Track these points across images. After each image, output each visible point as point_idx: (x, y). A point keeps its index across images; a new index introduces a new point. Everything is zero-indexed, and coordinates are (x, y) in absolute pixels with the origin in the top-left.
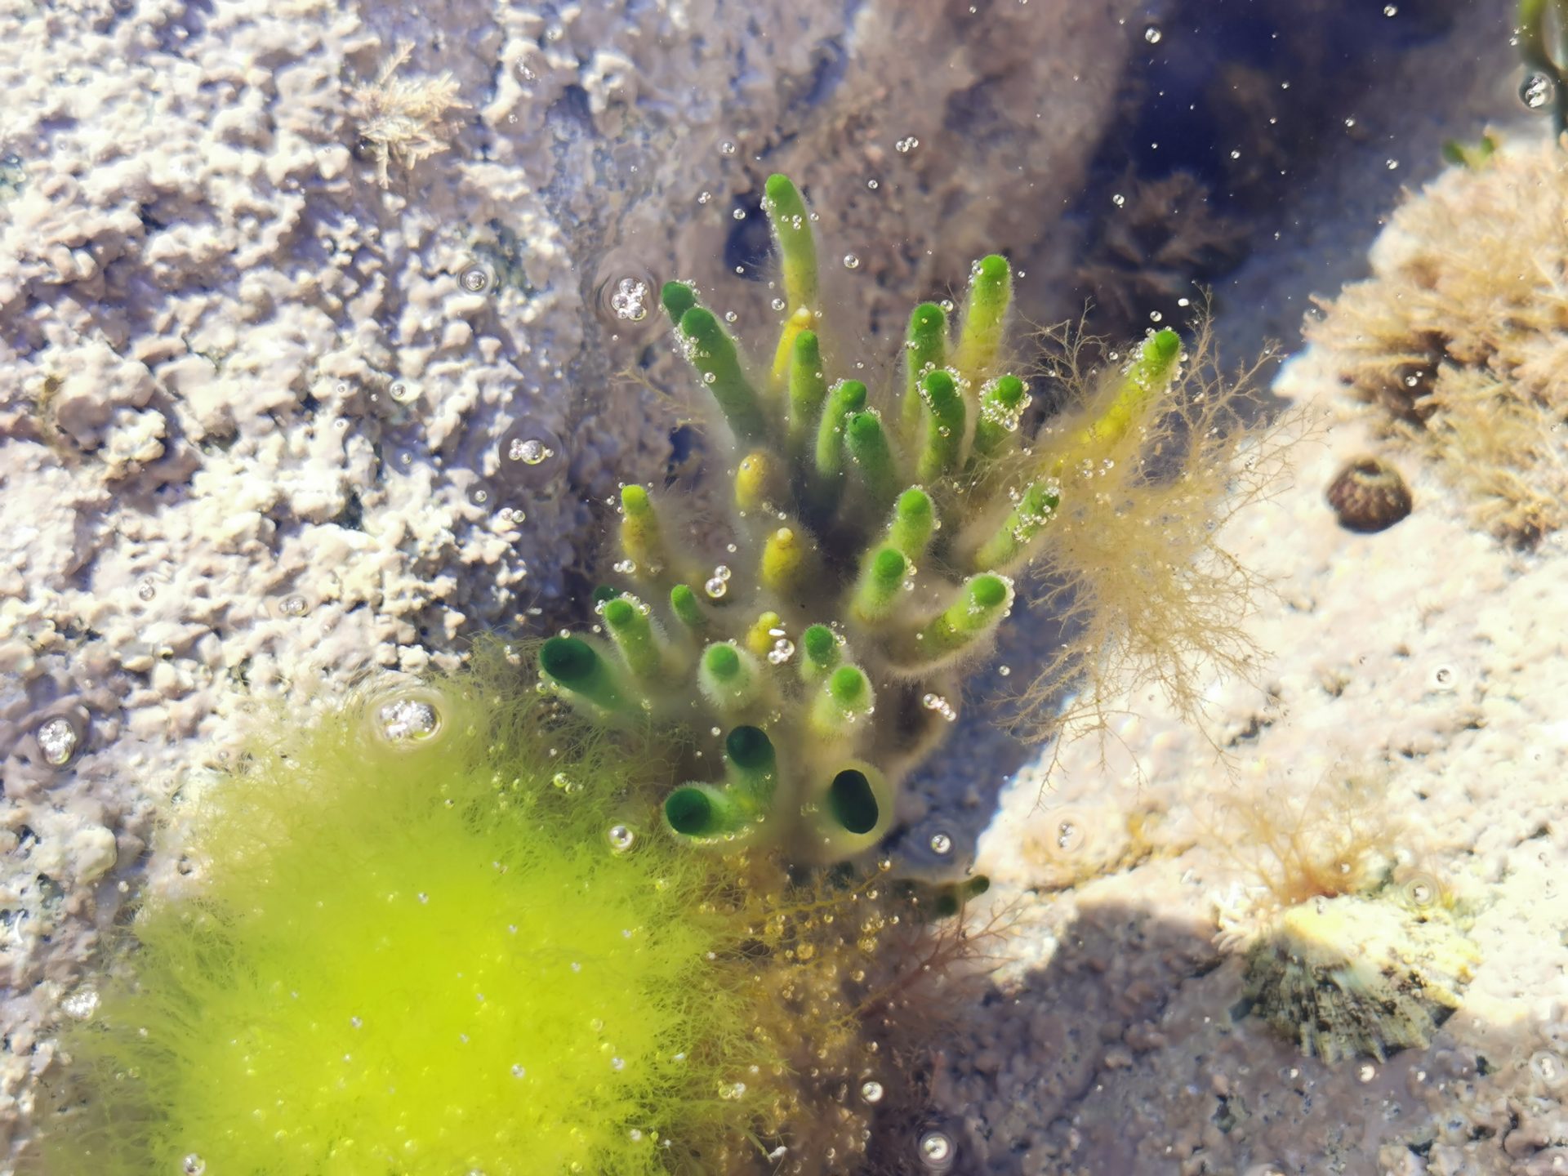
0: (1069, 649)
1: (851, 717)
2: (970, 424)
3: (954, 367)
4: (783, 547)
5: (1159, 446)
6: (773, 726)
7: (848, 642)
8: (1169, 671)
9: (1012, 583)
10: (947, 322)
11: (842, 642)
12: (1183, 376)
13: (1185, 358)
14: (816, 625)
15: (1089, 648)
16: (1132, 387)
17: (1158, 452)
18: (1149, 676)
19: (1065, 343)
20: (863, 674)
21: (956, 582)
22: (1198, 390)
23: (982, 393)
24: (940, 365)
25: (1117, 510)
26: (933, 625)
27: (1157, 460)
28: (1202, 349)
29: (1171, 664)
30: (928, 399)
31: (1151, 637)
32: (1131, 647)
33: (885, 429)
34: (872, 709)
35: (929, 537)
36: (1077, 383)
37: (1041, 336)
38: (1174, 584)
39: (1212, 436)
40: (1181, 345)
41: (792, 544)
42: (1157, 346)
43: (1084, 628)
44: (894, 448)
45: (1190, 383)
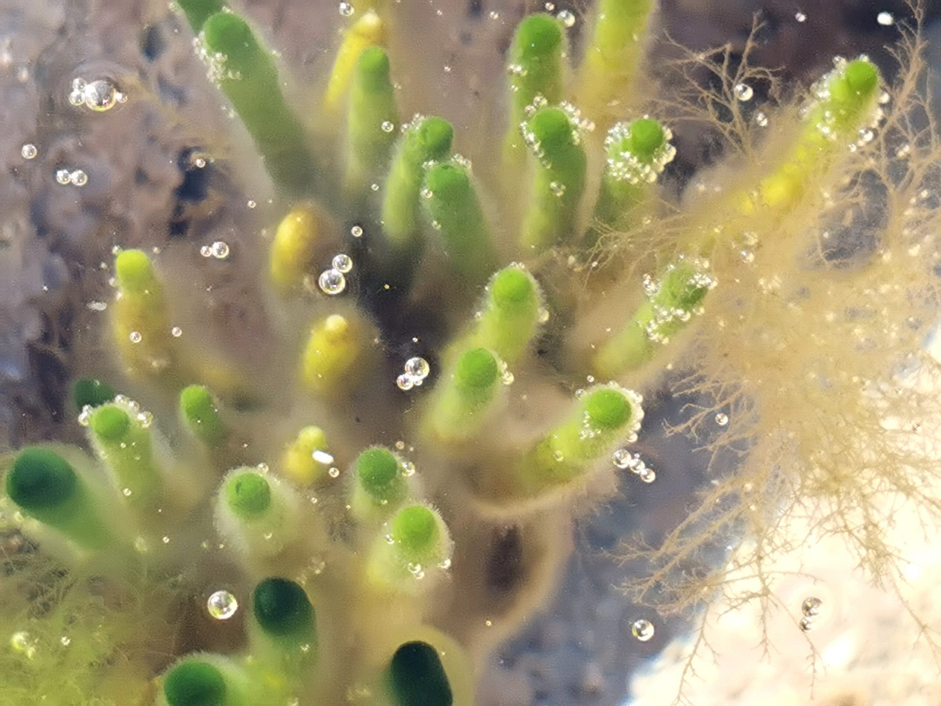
0: (720, 487)
1: (419, 572)
2: (592, 180)
3: (573, 101)
4: (334, 340)
5: (850, 215)
6: (313, 579)
7: (419, 469)
8: (856, 518)
9: (640, 399)
10: (565, 40)
11: (409, 471)
12: (882, 122)
13: (885, 98)
14: (374, 448)
15: (749, 486)
16: (813, 137)
17: (848, 221)
18: (829, 526)
19: (723, 74)
20: (437, 516)
21: (567, 392)
22: (903, 140)
23: (609, 140)
24: (553, 100)
25: (790, 300)
26: (533, 451)
27: (846, 233)
28: (910, 85)
29: (859, 510)
30: (536, 147)
31: (830, 472)
32: (803, 486)
33: (476, 185)
34: (448, 563)
35: (531, 333)
36: (738, 129)
37: (692, 64)
38: (863, 402)
39: (921, 202)
40: (880, 81)
41: (345, 336)
42: (848, 81)
43: (742, 460)
44: (488, 208)
45: (893, 131)
